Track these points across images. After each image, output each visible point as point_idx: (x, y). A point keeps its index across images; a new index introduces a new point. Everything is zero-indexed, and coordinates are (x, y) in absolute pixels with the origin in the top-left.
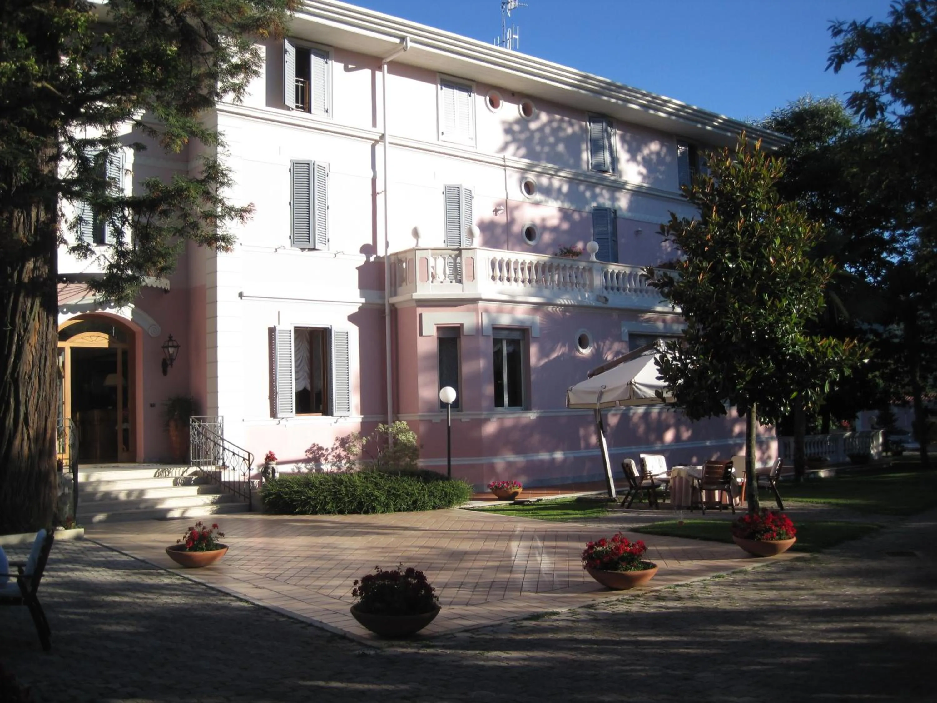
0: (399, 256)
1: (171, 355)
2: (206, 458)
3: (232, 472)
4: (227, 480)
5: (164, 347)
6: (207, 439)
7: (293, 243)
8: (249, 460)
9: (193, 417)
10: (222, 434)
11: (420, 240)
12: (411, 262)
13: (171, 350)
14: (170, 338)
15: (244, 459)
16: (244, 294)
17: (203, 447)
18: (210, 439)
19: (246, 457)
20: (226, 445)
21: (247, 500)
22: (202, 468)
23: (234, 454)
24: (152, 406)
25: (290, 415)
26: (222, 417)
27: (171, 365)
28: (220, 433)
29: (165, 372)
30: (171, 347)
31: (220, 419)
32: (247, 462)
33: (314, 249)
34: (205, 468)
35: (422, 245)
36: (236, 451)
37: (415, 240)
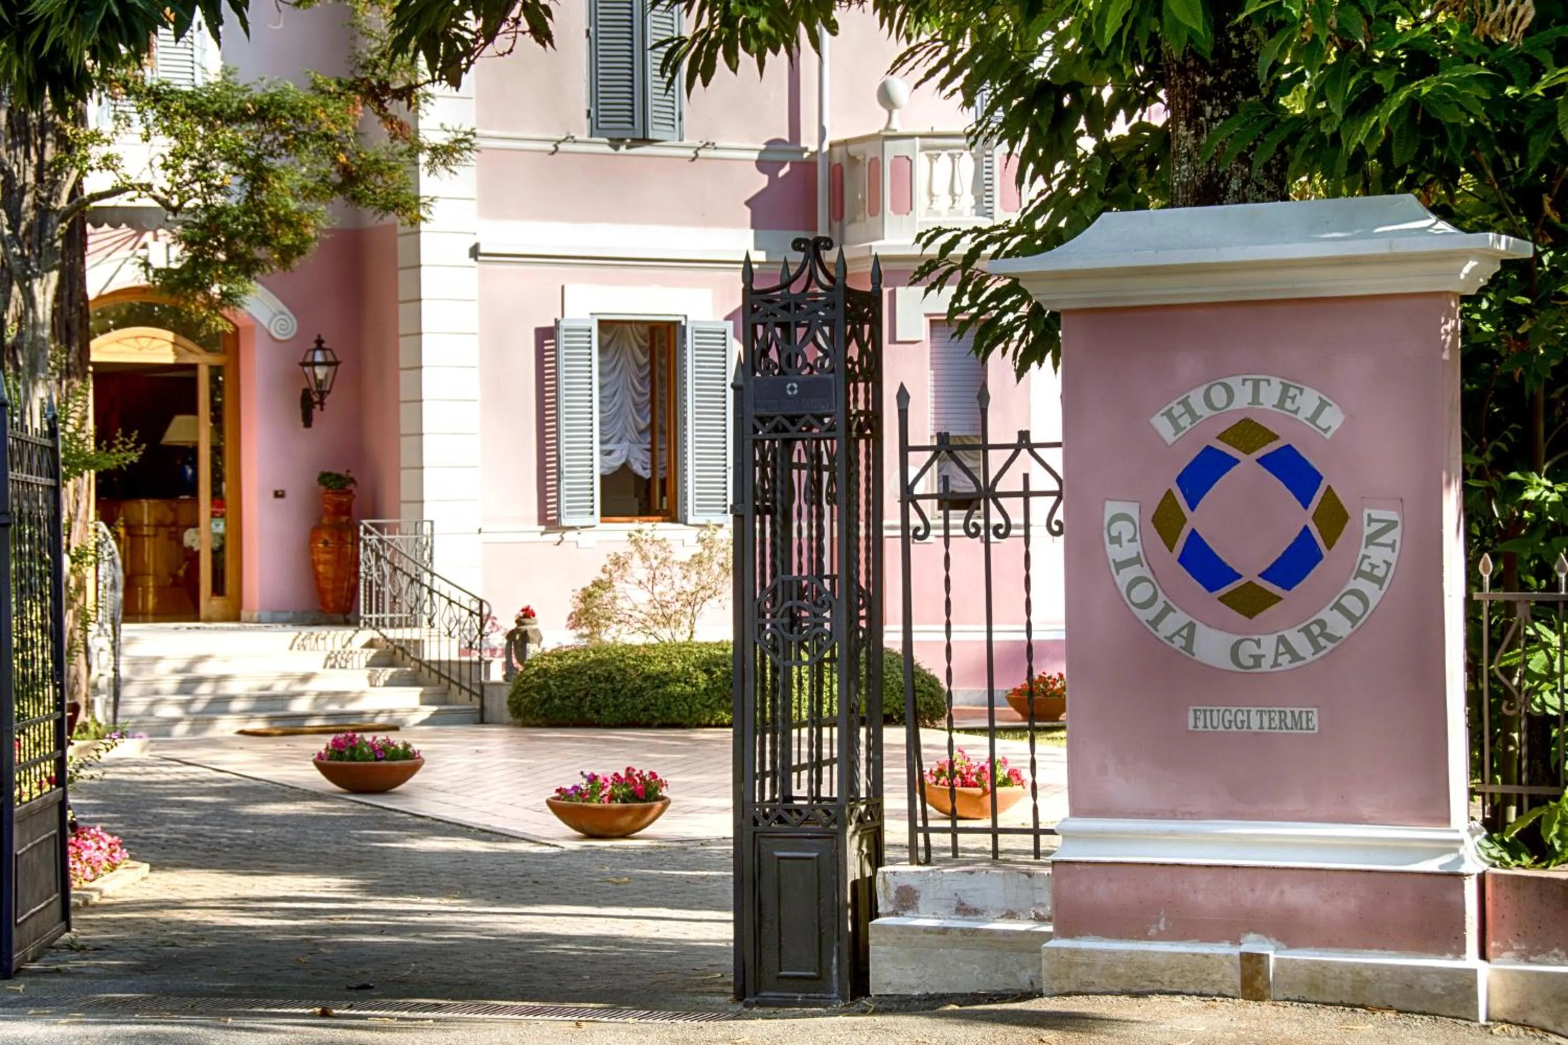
0: (852, 149)
1: (320, 383)
2: (392, 611)
3: (445, 639)
4: (435, 657)
5: (304, 364)
6: (395, 569)
7: (595, 130)
8: (480, 615)
9: (365, 522)
10: (431, 559)
11: (896, 113)
12: (876, 165)
13: (320, 372)
14: (319, 343)
15: (471, 613)
16: (483, 250)
17: (387, 589)
18: (401, 570)
19: (475, 606)
20: (438, 584)
21: (475, 699)
22: (383, 631)
23: (450, 602)
24: (278, 495)
25: (587, 521)
26: (432, 522)
27: (321, 403)
28: (426, 557)
29: (307, 421)
30: (320, 364)
31: (427, 526)
32: (478, 619)
33: (646, 141)
34: (391, 633)
35: (899, 127)
36: (455, 595)
37: (885, 113)
